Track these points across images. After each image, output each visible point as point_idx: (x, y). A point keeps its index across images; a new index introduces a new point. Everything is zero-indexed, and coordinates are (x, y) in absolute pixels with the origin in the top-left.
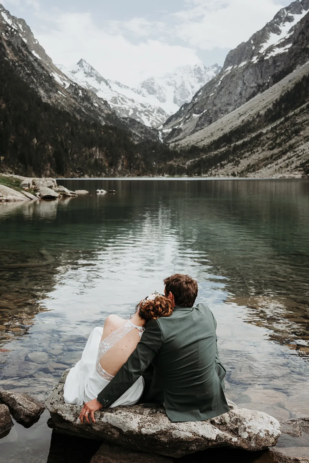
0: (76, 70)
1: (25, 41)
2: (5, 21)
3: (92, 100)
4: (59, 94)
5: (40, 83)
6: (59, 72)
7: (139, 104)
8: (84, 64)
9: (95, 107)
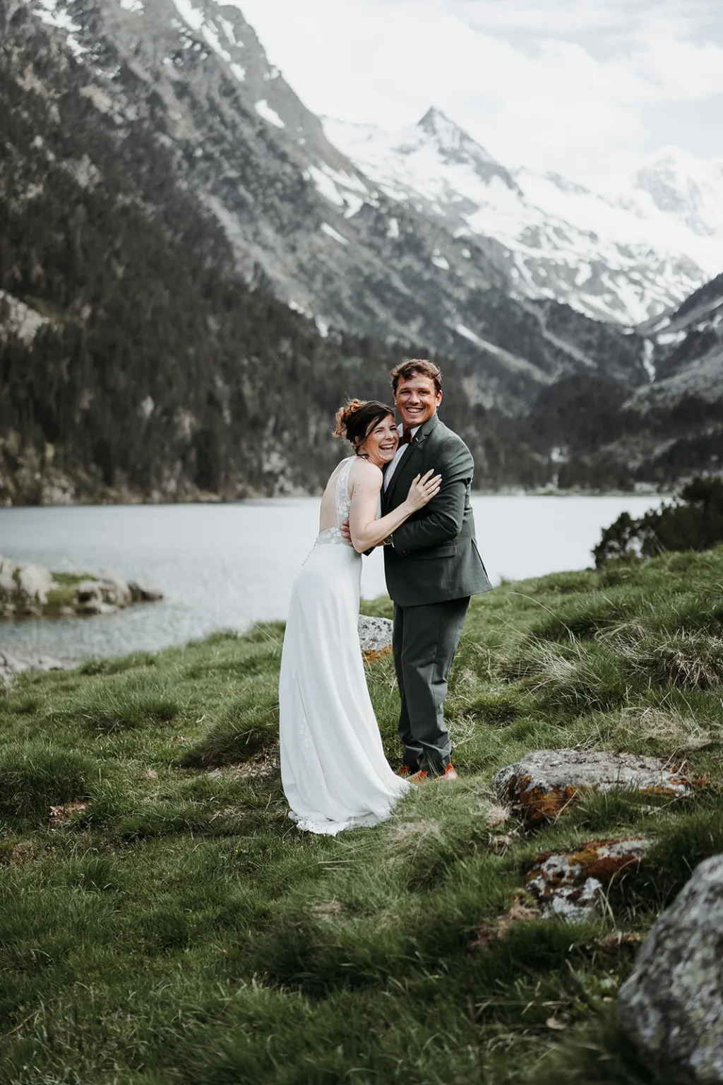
0: (412, 142)
1: (238, 72)
2: (180, 19)
3: (428, 249)
4: (323, 235)
5: (264, 205)
6: (340, 162)
7: (614, 249)
8: (439, 123)
9: (437, 270)
